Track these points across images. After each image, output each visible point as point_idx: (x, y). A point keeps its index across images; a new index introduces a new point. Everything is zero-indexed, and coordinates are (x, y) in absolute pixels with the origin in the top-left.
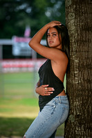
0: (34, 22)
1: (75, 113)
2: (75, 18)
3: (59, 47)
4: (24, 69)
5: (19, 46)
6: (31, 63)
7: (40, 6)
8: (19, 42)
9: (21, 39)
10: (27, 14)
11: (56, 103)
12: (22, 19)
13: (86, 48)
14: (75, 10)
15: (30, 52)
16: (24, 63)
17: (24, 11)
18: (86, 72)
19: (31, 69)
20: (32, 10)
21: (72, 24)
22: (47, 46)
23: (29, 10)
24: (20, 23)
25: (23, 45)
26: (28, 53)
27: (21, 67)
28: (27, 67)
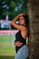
0: (10, 13)
1: (31, 54)
2: (32, 12)
3: (24, 25)
4: (6, 34)
5: (3, 24)
6: (9, 31)
7: (13, 6)
8: (3, 22)
9: (4, 21)
10: (7, 9)
11: (23, 49)
12: (4, 12)
13: (36, 25)
14: (32, 8)
15: (8, 27)
16: (6, 31)
17: (5, 8)
18: (37, 36)
19: (9, 34)
20: (9, 8)
21: (30, 15)
22: (19, 24)
23: (8, 8)
24: (4, 14)
25: (5, 23)
26: (7, 27)
27: (4, 33)
28: (7, 33)
